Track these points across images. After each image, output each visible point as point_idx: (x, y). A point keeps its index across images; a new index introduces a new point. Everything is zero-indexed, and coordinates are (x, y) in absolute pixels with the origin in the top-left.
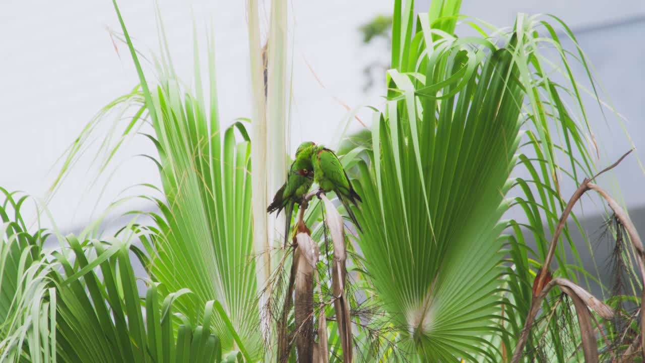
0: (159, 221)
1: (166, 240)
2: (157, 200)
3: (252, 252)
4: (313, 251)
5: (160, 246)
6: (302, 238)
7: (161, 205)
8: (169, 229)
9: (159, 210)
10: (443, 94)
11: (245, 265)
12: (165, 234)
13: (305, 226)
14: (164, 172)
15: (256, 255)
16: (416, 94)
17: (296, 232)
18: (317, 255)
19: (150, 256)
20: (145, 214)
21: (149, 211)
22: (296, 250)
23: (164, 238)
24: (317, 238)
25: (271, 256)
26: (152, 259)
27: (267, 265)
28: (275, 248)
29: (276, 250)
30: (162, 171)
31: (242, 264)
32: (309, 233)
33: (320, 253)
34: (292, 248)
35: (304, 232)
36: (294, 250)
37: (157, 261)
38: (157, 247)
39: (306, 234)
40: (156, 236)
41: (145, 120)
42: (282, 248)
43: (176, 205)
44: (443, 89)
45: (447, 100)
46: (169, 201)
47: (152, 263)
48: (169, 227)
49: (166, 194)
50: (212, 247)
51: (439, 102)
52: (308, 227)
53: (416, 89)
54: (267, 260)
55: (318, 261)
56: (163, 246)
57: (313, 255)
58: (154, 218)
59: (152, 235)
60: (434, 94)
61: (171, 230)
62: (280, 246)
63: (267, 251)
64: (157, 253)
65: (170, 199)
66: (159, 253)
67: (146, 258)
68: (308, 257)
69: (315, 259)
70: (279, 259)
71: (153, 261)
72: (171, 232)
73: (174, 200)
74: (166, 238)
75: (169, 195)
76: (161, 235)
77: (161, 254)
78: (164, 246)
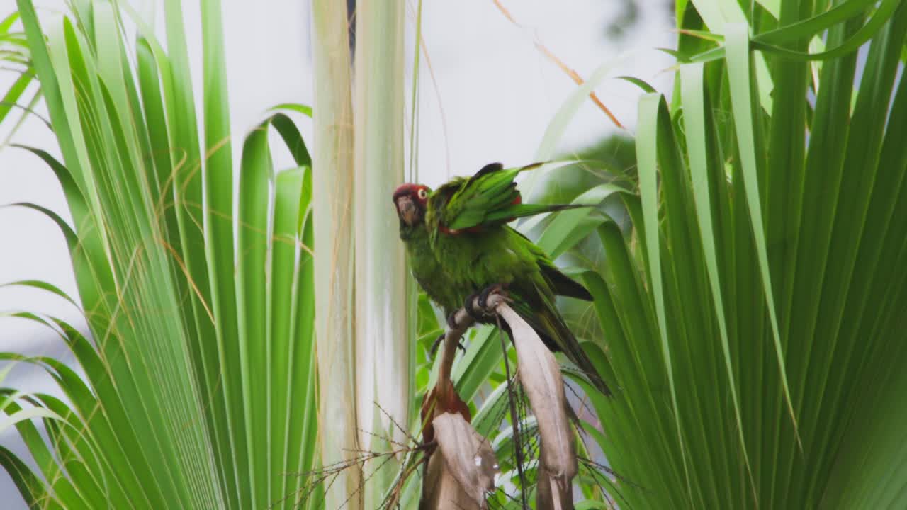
0: (67, 380)
1: (85, 433)
2: (63, 325)
3: (314, 466)
4: (478, 462)
5: (72, 448)
6: (449, 428)
7: (71, 336)
8: (95, 401)
9: (68, 349)
10: (828, 44)
11: (297, 500)
12: (85, 416)
13: (457, 397)
14: (81, 249)
15: (325, 474)
16: (753, 46)
17: (433, 411)
18: (488, 471)
19: (45, 474)
20: (29, 360)
21: (41, 355)
22: (432, 458)
23: (80, 426)
24: (487, 427)
25: (366, 476)
26: (50, 482)
27: (356, 498)
28: (375, 455)
29: (380, 460)
30: (76, 249)
31: (288, 497)
32: (467, 414)
33: (496, 466)
34: (422, 455)
35: (453, 412)
36: (426, 460)
37: (62, 487)
38: (63, 450)
39: (458, 419)
40: (61, 423)
41: (28, 110)
42: (394, 454)
43: (113, 338)
44: (826, 31)
45: (837, 61)
46: (94, 325)
47: (49, 490)
48: (95, 395)
49: (87, 306)
50: (210, 451)
51: (816, 67)
52: (462, 398)
53: (756, 30)
54: (357, 486)
55: (491, 486)
56: (77, 446)
57: (479, 472)
58: (55, 372)
59: (51, 420)
60: (804, 45)
61: (99, 404)
62: (389, 447)
63: (354, 462)
64: (61, 467)
65: (98, 322)
66: (68, 466)
67: (34, 477)
68: (464, 478)
69: (483, 483)
70: (386, 485)
71: (51, 487)
72: (99, 409)
73: (107, 323)
74: (85, 425)
75: (93, 313)
76: (73, 419)
77: (72, 467)
78: (81, 447)
